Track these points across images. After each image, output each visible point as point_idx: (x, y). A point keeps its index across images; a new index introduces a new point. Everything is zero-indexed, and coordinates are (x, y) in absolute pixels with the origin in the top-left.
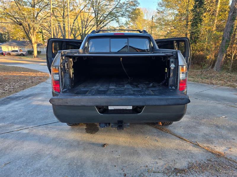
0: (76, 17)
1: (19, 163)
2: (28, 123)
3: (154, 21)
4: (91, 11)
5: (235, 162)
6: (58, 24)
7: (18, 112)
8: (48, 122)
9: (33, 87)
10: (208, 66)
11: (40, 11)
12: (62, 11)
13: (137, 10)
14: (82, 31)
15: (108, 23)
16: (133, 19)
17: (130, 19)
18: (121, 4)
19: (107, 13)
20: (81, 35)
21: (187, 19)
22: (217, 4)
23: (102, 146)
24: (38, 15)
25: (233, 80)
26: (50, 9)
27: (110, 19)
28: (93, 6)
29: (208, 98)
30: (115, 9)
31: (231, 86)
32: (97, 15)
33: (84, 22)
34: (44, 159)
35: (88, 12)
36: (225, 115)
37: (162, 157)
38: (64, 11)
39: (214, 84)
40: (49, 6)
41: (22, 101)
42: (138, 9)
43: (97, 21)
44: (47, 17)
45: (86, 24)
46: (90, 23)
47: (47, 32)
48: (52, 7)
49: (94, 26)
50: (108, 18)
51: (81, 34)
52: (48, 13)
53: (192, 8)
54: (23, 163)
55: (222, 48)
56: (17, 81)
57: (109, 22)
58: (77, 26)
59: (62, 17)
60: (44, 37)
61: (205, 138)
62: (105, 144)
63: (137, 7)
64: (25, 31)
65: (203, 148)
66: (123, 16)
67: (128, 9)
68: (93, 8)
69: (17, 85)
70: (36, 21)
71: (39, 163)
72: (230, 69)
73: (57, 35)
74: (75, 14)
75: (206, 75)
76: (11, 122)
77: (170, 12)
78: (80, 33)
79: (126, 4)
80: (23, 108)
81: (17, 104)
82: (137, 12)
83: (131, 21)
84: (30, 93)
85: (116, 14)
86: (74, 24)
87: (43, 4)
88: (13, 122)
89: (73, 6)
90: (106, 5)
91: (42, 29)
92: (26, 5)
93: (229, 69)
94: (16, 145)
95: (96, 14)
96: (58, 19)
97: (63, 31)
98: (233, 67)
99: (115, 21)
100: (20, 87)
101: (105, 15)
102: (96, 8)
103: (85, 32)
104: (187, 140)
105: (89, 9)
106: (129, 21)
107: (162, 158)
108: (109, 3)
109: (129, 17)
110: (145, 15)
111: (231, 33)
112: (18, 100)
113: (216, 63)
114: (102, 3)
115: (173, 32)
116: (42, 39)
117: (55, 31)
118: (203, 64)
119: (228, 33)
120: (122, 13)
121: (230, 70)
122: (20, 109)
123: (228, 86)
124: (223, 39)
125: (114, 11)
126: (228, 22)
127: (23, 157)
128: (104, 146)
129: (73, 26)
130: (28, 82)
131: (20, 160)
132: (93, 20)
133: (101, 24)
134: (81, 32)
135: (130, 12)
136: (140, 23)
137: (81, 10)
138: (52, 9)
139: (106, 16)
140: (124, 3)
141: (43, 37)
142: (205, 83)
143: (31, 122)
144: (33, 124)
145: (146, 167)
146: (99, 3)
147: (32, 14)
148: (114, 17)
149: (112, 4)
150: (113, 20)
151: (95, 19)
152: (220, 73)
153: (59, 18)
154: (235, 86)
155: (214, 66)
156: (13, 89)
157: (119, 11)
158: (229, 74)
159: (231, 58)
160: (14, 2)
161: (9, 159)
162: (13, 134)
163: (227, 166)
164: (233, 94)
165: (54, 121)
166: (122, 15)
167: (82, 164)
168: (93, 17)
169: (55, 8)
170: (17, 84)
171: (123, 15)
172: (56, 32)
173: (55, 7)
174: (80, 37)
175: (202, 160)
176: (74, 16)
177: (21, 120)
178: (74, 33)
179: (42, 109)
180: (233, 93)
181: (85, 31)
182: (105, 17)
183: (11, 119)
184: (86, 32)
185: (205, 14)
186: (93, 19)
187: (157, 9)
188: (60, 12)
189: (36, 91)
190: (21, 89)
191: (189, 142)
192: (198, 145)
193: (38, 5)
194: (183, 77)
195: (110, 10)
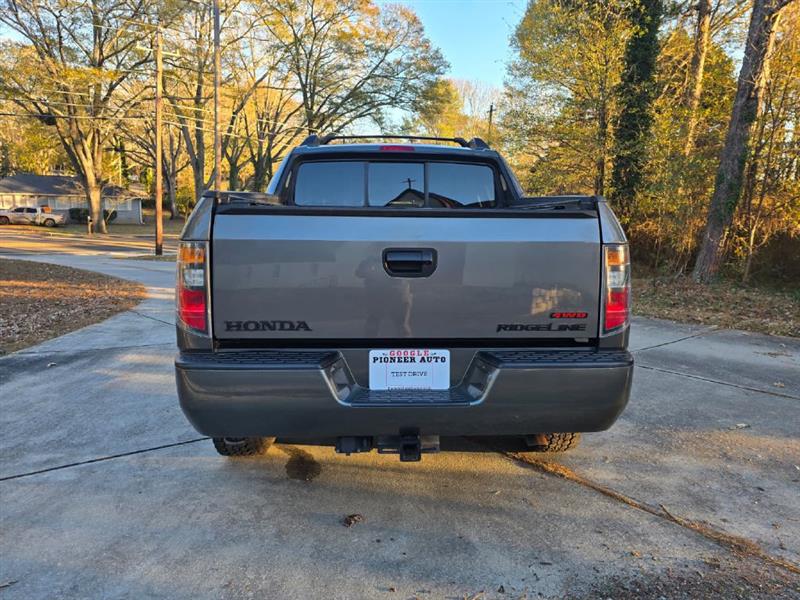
0: (239, 103)
1: (48, 583)
2: (76, 446)
3: (496, 120)
4: (290, 85)
5: (795, 571)
6: (178, 124)
7: (36, 411)
8: (145, 443)
9: (88, 327)
10: (674, 265)
11: (121, 80)
12: (195, 82)
13: (439, 85)
14: (261, 148)
15: (347, 123)
16: (428, 115)
17: (417, 115)
18: (389, 64)
19: (345, 93)
20: (254, 162)
21: (602, 116)
22: (694, 72)
23: (340, 522)
24: (113, 93)
25: (759, 311)
26: (155, 76)
27: (352, 110)
28: (298, 68)
29: (683, 366)
30: (369, 81)
31: (753, 328)
32: (312, 97)
33: (268, 119)
34: (138, 568)
35: (282, 87)
36: (745, 420)
37: (552, 559)
38: (201, 81)
39: (700, 322)
40: (152, 63)
41: (53, 373)
42: (445, 83)
43: (310, 118)
44: (145, 99)
45: (275, 125)
46: (285, 122)
47: (139, 149)
48: (161, 67)
49: (299, 131)
50: (345, 108)
51: (256, 159)
52: (146, 87)
53: (619, 81)
54: (60, 583)
55: (718, 207)
56: (34, 307)
57: (351, 121)
58: (243, 133)
59: (193, 101)
60: (130, 167)
61: (689, 495)
62: (352, 517)
63: (443, 78)
64: (65, 143)
65: (685, 525)
66: (396, 103)
67: (411, 82)
68: (299, 75)
69: (32, 322)
70: (105, 112)
71: (119, 584)
72: (746, 275)
73: (174, 161)
74: (235, 94)
75: (669, 295)
76: (13, 445)
77: (550, 92)
78: (252, 154)
79: (406, 64)
80: (57, 395)
81: (35, 384)
82: (441, 91)
83: (422, 121)
84: (79, 348)
85: (373, 95)
86: (232, 123)
87: (130, 59)
88: (20, 444)
89: (233, 65)
90: (340, 67)
91: (121, 138)
92: (74, 59)
93: (741, 276)
94: (33, 523)
95: (309, 95)
96: (180, 107)
97: (195, 148)
98: (754, 270)
99: (368, 119)
100: (44, 326)
101: (338, 97)
102: (307, 76)
103: (269, 153)
104: (630, 501)
105: (285, 79)
106: (414, 120)
107: (550, 562)
108: (350, 62)
109: (415, 107)
110: (467, 101)
111: (742, 162)
112: (37, 371)
113: (701, 257)
114: (326, 60)
115: (558, 156)
116: (120, 171)
117: (167, 147)
118: (657, 261)
119: (733, 160)
120: (393, 95)
121: (745, 278)
122: (45, 400)
123: (746, 329)
124: (719, 181)
125: (367, 87)
126: (734, 127)
127: (59, 564)
128: (350, 523)
129: (230, 130)
130: (72, 312)
131: (50, 573)
132: (298, 113)
133: (324, 127)
134: (255, 152)
135: (417, 93)
136: (449, 127)
137: (257, 79)
138: (160, 76)
139: (340, 101)
140: (399, 63)
141: (124, 166)
142: (670, 319)
143: (85, 444)
144: (93, 449)
145: (499, 591)
146: (319, 59)
147: (92, 91)
148: (366, 107)
149: (359, 64)
150: (361, 116)
151: (303, 109)
152: (713, 288)
153: (184, 104)
154: (767, 328)
155: (694, 265)
156: (18, 333)
157: (381, 87)
158: (742, 292)
159: (748, 241)
160: (34, 47)
161: (11, 572)
162: (23, 484)
163: (769, 585)
164: (765, 354)
165: (165, 440)
166: (393, 99)
167: (274, 584)
168: (298, 106)
169: (172, 73)
170: (35, 317)
171: (393, 102)
172: (172, 150)
173: (170, 67)
174: (253, 168)
175: (686, 566)
176: (234, 98)
177: (51, 438)
178: (230, 155)
179: (124, 402)
180: (763, 351)
181: (269, 149)
182: (338, 106)
183: (12, 434)
184: (274, 153)
185: (657, 103)
186: (296, 111)
187: (506, 84)
188: (187, 86)
189: (100, 340)
190: (48, 334)
191: (636, 506)
192: (669, 517)
193: (115, 62)
194: (616, 282)
195: (355, 82)
